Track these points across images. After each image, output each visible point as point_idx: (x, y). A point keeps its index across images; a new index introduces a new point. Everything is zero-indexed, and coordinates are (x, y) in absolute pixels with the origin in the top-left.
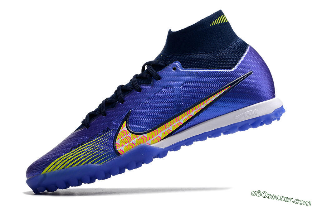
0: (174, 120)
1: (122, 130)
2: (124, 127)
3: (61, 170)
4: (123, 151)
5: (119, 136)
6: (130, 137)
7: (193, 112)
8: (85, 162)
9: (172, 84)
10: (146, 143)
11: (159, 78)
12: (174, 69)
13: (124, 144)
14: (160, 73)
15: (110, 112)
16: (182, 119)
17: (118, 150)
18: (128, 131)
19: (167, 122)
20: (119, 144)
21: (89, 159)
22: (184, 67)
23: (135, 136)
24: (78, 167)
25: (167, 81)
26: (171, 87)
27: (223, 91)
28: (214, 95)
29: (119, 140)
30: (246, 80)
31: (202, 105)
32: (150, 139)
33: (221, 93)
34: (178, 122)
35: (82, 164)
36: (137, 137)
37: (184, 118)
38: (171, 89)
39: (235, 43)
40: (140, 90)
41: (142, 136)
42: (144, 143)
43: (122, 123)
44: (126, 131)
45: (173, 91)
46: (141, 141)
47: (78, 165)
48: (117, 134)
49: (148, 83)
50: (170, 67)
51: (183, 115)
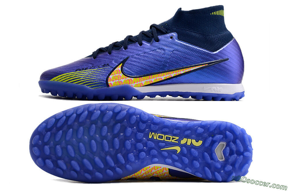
0: (157, 75)
1: (117, 69)
2: (119, 68)
3: (64, 82)
4: (112, 85)
5: (113, 73)
6: (121, 77)
7: (173, 74)
8: (82, 83)
9: (166, 48)
10: (130, 85)
11: (158, 40)
12: (171, 38)
13: (114, 80)
14: (160, 37)
15: (114, 53)
16: (164, 76)
17: (109, 82)
18: (121, 72)
19: (151, 74)
20: (111, 79)
21: (86, 82)
22: (179, 38)
23: (125, 77)
24: (76, 84)
25: (163, 45)
26: (164, 50)
27: (201, 66)
28: (193, 66)
29: (112, 76)
30: (222, 64)
31: (182, 72)
32: (135, 83)
33: (199, 67)
34: (160, 77)
35: (80, 84)
36: (126, 78)
37: (165, 76)
38: (163, 52)
39: (224, 33)
40: (141, 44)
41: (129, 78)
42: (129, 84)
43: (119, 64)
44: (120, 71)
45: (164, 54)
46: (128, 82)
47: (76, 83)
48: (113, 71)
49: (149, 41)
50: (169, 35)
51: (165, 74)
